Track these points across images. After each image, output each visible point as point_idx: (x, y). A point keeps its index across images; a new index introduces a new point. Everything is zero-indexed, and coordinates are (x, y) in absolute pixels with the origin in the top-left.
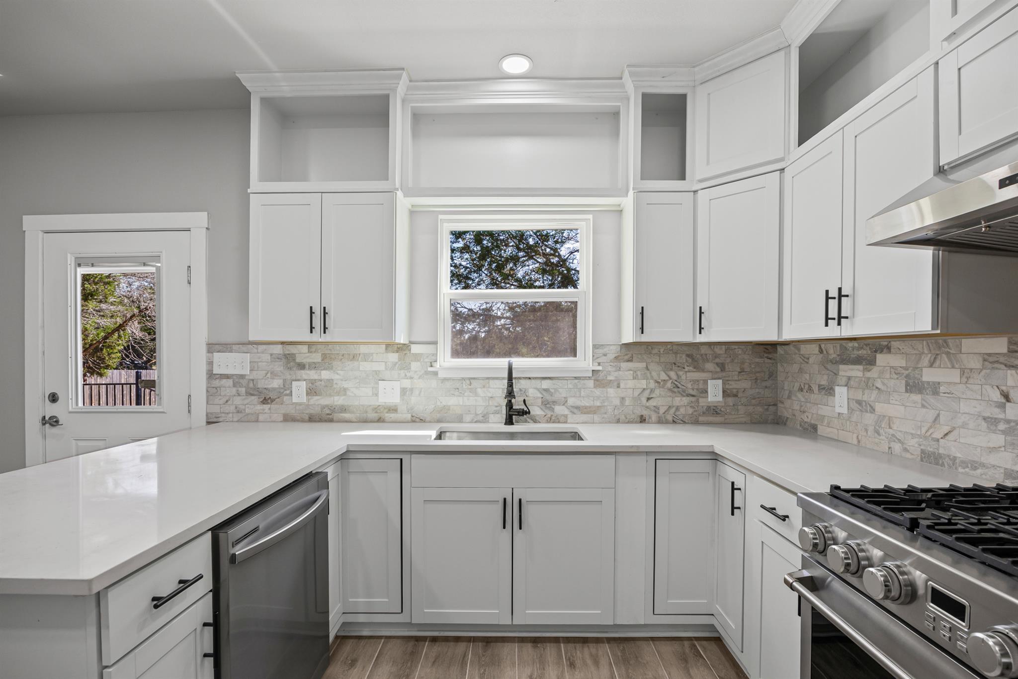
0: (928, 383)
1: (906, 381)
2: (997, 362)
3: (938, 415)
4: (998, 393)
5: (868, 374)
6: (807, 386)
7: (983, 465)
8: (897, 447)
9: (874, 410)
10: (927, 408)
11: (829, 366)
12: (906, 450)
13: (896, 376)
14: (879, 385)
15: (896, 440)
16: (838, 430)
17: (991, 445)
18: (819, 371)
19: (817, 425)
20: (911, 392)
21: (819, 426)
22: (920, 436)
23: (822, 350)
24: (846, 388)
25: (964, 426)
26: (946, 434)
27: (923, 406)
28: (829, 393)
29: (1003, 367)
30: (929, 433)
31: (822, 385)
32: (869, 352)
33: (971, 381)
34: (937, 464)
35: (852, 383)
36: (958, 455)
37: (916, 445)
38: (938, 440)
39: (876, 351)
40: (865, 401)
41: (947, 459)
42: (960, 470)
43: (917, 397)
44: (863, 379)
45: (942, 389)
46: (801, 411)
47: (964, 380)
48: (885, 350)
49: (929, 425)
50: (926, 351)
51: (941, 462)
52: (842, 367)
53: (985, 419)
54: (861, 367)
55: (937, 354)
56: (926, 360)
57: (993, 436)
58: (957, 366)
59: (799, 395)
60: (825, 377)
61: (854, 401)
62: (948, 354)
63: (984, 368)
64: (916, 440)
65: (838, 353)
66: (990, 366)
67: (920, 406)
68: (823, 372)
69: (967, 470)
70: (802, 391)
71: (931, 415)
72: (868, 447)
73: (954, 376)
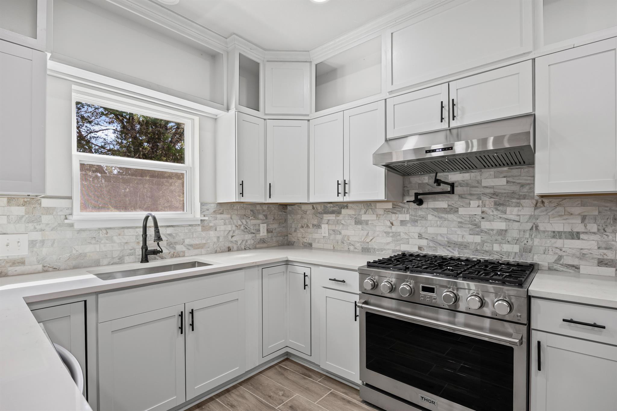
0: (364, 220)
1: (355, 220)
2: (389, 211)
3: (368, 233)
4: (389, 222)
5: (338, 218)
6: (306, 225)
7: (385, 249)
8: (352, 248)
9: (341, 233)
10: (364, 230)
11: (318, 215)
12: (355, 248)
13: (350, 218)
14: (343, 222)
15: (351, 245)
16: (323, 244)
17: (387, 242)
18: (312, 218)
19: (312, 243)
20: (357, 224)
21: (313, 243)
22: (361, 242)
23: (314, 208)
24: (327, 225)
25: (378, 236)
26: (371, 240)
27: (362, 230)
28: (318, 227)
29: (391, 213)
30: (365, 240)
31: (314, 224)
32: (338, 208)
33: (380, 219)
34: (368, 252)
35: (330, 222)
36: (376, 247)
37: (360, 246)
38: (368, 243)
39: (341, 208)
40: (337, 230)
41: (372, 249)
42: (377, 253)
43: (360, 227)
44: (336, 220)
45: (370, 222)
46: (303, 238)
47: (378, 218)
48: (345, 208)
49: (365, 237)
50: (363, 208)
51: (370, 251)
52: (325, 215)
53: (385, 232)
54: (334, 215)
55: (367, 209)
56: (363, 211)
57: (388, 238)
58: (375, 213)
59: (301, 230)
60: (316, 220)
61: (331, 230)
62: (371, 209)
63: (384, 214)
64: (360, 244)
65: (323, 209)
66: (387, 213)
67: (361, 230)
68: (315, 218)
69: (379, 252)
70: (303, 228)
71: (365, 233)
72: (338, 249)
73: (374, 217)
